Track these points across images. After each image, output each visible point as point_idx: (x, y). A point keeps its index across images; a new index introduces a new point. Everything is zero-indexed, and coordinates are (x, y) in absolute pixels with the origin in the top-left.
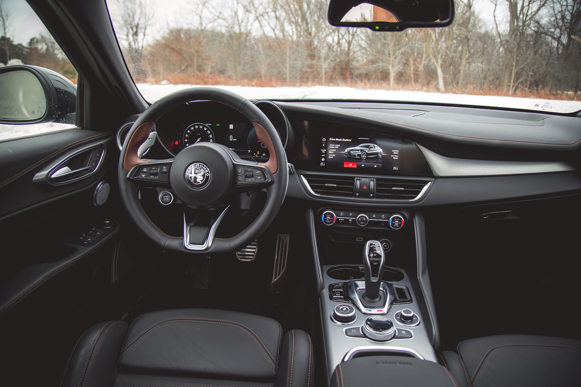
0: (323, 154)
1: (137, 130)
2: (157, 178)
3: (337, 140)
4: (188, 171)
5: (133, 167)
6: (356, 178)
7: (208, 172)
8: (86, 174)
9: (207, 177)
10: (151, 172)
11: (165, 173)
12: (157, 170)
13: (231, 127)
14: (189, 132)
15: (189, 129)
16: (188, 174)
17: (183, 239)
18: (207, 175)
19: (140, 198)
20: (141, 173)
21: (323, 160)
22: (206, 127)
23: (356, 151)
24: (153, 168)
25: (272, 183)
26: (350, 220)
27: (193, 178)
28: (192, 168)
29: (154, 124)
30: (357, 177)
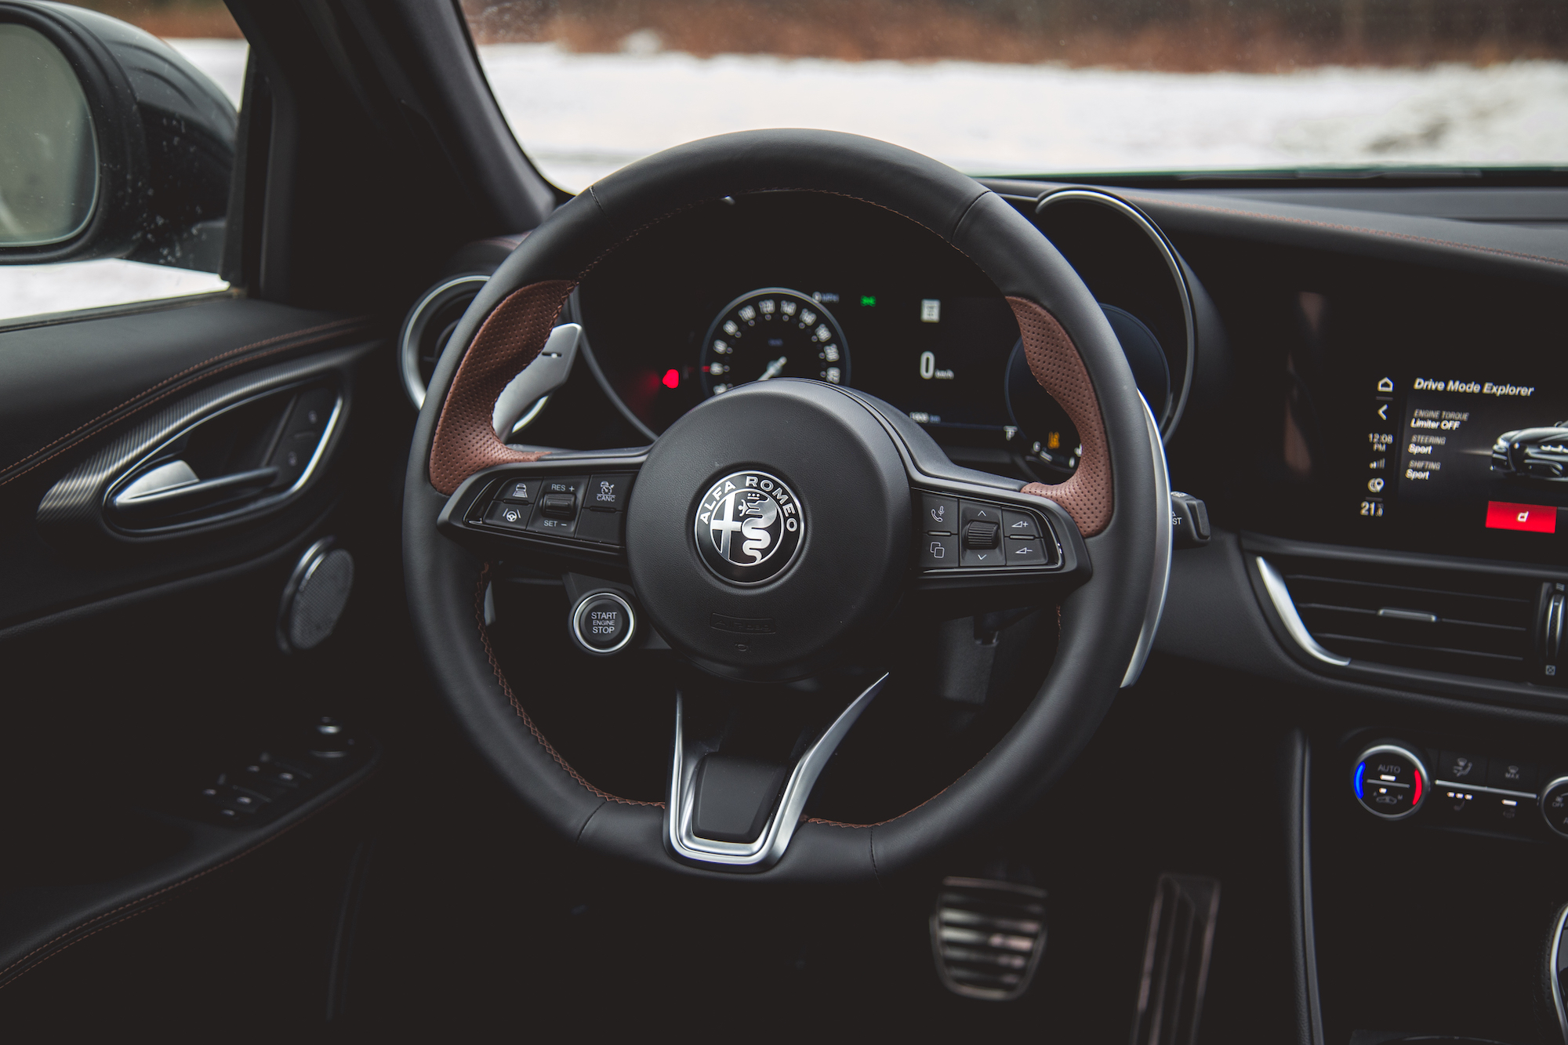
0: (1377, 456)
1: (498, 314)
2: (573, 529)
3: (1453, 386)
4: (706, 505)
5: (469, 475)
6: (1545, 587)
7: (796, 516)
8: (255, 499)
9: (791, 537)
10: (548, 501)
11: (605, 508)
12: (574, 494)
13: (931, 311)
14: (730, 328)
15: (734, 316)
16: (704, 517)
17: (664, 812)
18: (792, 525)
19: (488, 616)
20: (502, 505)
21: (1376, 485)
22: (812, 309)
23: (1554, 449)
24: (556, 487)
25: (1082, 575)
26: (1506, 802)
27: (725, 538)
28: (726, 494)
29: (571, 291)
30: (1554, 581)
